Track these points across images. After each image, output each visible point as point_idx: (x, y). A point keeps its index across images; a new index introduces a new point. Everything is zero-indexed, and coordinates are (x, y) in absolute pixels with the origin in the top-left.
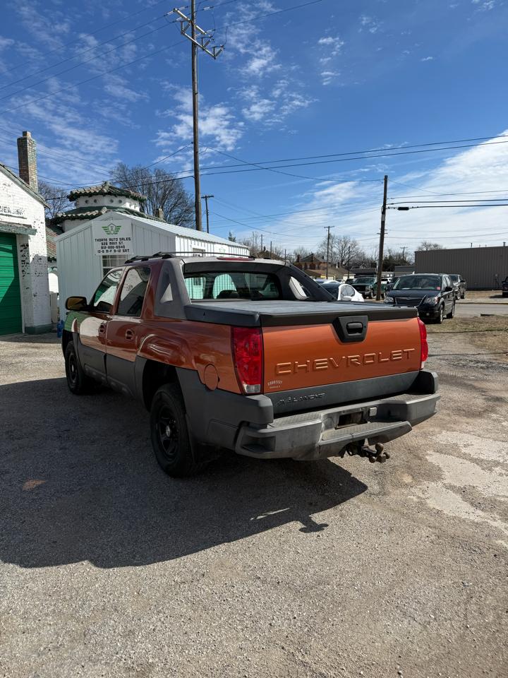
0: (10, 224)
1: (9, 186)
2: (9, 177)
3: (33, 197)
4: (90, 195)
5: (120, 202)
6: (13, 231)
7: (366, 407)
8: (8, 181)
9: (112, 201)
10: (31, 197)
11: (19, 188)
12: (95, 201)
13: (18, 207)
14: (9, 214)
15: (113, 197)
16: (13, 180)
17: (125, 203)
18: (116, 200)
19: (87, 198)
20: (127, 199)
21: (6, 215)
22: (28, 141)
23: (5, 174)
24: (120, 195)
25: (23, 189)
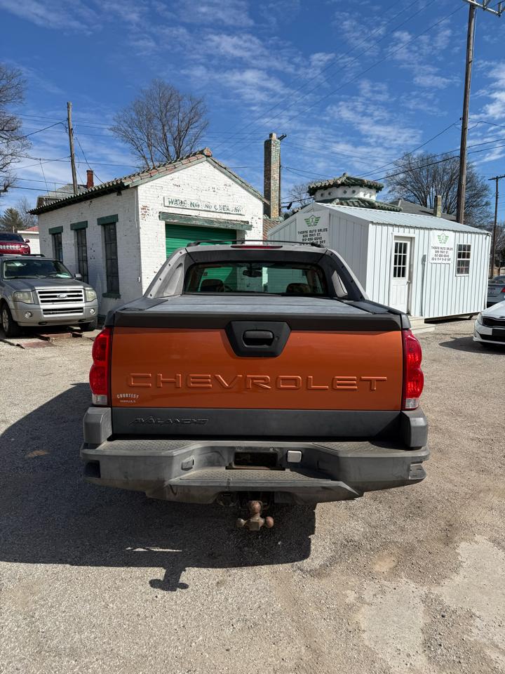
0: (228, 221)
1: (230, 186)
2: (230, 178)
3: (252, 194)
4: (325, 188)
5: (354, 192)
6: (230, 227)
7: (281, 448)
8: (229, 181)
9: (345, 192)
10: (250, 195)
11: (239, 187)
12: (329, 194)
13: (236, 204)
14: (228, 211)
15: (346, 188)
16: (233, 180)
17: (358, 193)
18: (349, 190)
19: (322, 191)
20: (361, 189)
21: (225, 213)
22: (272, 142)
23: (227, 175)
24: (354, 185)
25: (243, 187)
